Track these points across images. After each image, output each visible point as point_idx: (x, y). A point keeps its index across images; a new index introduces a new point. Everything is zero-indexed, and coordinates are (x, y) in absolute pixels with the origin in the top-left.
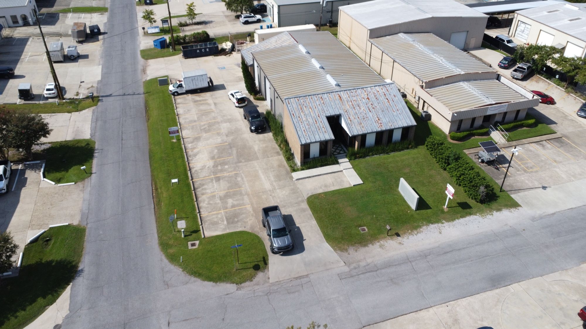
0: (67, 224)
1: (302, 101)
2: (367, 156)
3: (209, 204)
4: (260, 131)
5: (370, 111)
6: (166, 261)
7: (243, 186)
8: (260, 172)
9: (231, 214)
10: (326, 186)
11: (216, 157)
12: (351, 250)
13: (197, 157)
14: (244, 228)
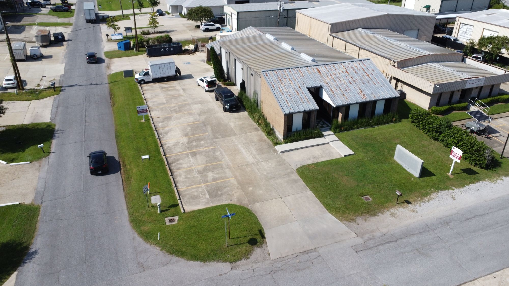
0: (18, 203)
1: (280, 73)
2: (353, 129)
3: (186, 178)
4: (235, 109)
5: (351, 84)
6: (139, 239)
7: (224, 160)
8: (240, 146)
9: (213, 187)
10: (314, 157)
11: (190, 134)
12: (360, 220)
13: (169, 134)
14: (229, 201)
